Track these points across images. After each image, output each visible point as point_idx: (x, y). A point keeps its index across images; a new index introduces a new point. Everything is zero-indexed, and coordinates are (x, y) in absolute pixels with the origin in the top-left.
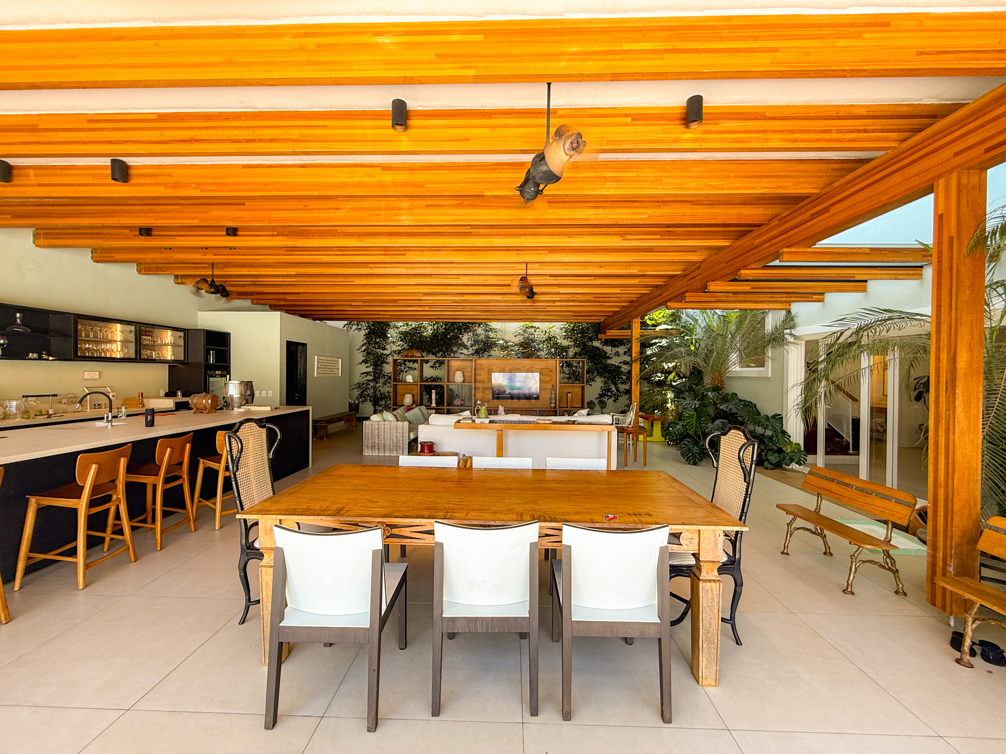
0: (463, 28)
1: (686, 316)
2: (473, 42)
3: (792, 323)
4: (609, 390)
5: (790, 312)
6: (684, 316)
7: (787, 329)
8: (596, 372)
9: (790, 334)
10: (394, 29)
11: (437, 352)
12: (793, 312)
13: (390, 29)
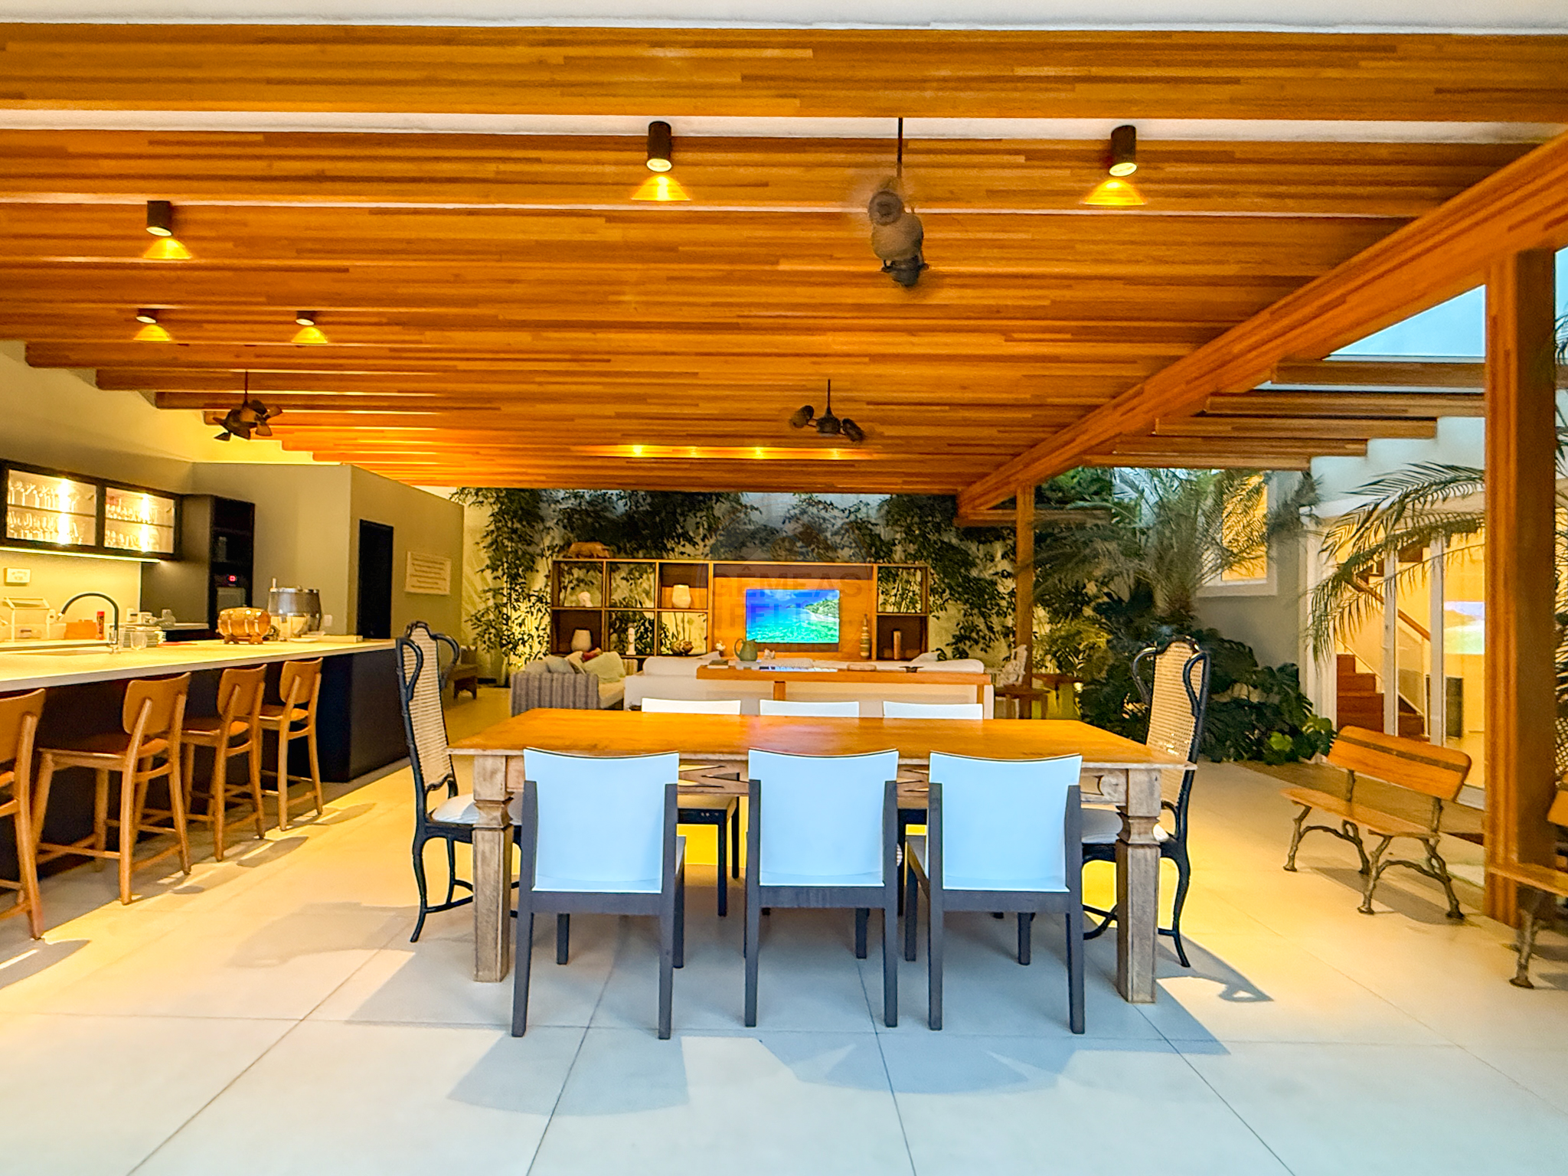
0: (785, 39)
1: (1121, 481)
2: (796, 60)
3: (1312, 495)
4: (974, 628)
5: (1309, 474)
6: (1117, 482)
7: (1304, 506)
8: (948, 591)
9: (1310, 515)
10: (680, 38)
11: (635, 549)
12: (1315, 475)
13: (674, 38)
